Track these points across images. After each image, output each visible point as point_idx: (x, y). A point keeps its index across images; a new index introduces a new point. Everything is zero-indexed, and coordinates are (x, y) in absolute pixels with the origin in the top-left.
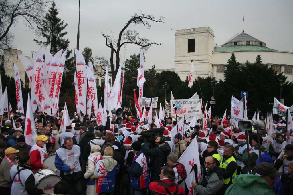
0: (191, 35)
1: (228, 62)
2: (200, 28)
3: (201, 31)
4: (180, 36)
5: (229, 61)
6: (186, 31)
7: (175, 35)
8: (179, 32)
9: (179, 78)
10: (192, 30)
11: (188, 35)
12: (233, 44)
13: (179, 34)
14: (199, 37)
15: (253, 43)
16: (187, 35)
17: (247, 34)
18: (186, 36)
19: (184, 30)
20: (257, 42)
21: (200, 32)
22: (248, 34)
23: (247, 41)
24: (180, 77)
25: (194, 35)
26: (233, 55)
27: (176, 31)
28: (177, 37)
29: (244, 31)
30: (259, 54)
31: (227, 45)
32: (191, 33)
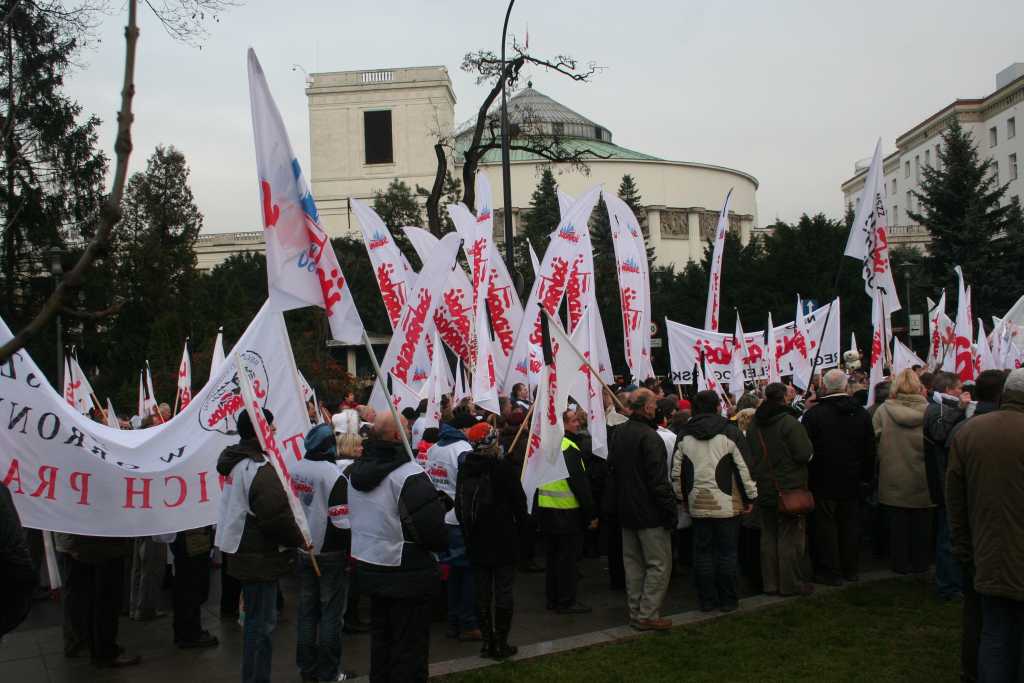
0: (377, 96)
1: (531, 203)
2: (412, 69)
3: (414, 81)
4: (329, 99)
5: (535, 197)
6: (353, 79)
7: (308, 94)
8: (325, 82)
10: (377, 78)
11: (365, 97)
13: (325, 90)
14: (407, 105)
15: (573, 131)
16: (359, 95)
17: (543, 93)
18: (353, 98)
19: (346, 73)
20: (586, 125)
22: (547, 95)
23: (554, 120)
25: (389, 95)
26: (548, 176)
27: (312, 75)
28: (317, 99)
29: (530, 85)
30: (627, 174)
32: (373, 87)
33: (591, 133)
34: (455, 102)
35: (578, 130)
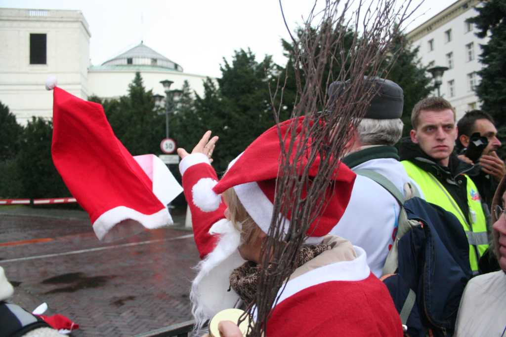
0: (38, 24)
2: (60, 11)
4: (7, 24)
6: (24, 13)
9: (13, 118)
10: (39, 14)
11: (31, 24)
12: (125, 62)
14: (57, 31)
15: (162, 64)
16: (27, 23)
18: (23, 24)
19: (19, 10)
20: (170, 62)
21: (61, 19)
23: (152, 57)
24: (17, 117)
25: (46, 24)
29: (142, 42)
31: (111, 63)
32: (36, 19)
33: (173, 66)
34: (90, 36)
35: (165, 64)
